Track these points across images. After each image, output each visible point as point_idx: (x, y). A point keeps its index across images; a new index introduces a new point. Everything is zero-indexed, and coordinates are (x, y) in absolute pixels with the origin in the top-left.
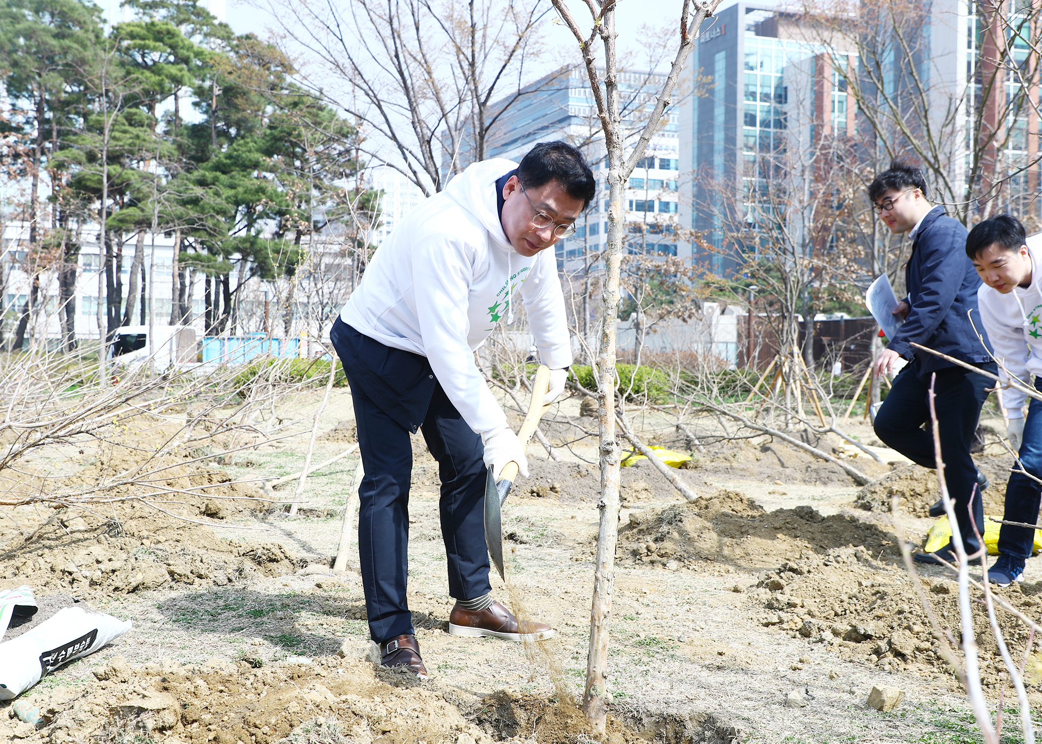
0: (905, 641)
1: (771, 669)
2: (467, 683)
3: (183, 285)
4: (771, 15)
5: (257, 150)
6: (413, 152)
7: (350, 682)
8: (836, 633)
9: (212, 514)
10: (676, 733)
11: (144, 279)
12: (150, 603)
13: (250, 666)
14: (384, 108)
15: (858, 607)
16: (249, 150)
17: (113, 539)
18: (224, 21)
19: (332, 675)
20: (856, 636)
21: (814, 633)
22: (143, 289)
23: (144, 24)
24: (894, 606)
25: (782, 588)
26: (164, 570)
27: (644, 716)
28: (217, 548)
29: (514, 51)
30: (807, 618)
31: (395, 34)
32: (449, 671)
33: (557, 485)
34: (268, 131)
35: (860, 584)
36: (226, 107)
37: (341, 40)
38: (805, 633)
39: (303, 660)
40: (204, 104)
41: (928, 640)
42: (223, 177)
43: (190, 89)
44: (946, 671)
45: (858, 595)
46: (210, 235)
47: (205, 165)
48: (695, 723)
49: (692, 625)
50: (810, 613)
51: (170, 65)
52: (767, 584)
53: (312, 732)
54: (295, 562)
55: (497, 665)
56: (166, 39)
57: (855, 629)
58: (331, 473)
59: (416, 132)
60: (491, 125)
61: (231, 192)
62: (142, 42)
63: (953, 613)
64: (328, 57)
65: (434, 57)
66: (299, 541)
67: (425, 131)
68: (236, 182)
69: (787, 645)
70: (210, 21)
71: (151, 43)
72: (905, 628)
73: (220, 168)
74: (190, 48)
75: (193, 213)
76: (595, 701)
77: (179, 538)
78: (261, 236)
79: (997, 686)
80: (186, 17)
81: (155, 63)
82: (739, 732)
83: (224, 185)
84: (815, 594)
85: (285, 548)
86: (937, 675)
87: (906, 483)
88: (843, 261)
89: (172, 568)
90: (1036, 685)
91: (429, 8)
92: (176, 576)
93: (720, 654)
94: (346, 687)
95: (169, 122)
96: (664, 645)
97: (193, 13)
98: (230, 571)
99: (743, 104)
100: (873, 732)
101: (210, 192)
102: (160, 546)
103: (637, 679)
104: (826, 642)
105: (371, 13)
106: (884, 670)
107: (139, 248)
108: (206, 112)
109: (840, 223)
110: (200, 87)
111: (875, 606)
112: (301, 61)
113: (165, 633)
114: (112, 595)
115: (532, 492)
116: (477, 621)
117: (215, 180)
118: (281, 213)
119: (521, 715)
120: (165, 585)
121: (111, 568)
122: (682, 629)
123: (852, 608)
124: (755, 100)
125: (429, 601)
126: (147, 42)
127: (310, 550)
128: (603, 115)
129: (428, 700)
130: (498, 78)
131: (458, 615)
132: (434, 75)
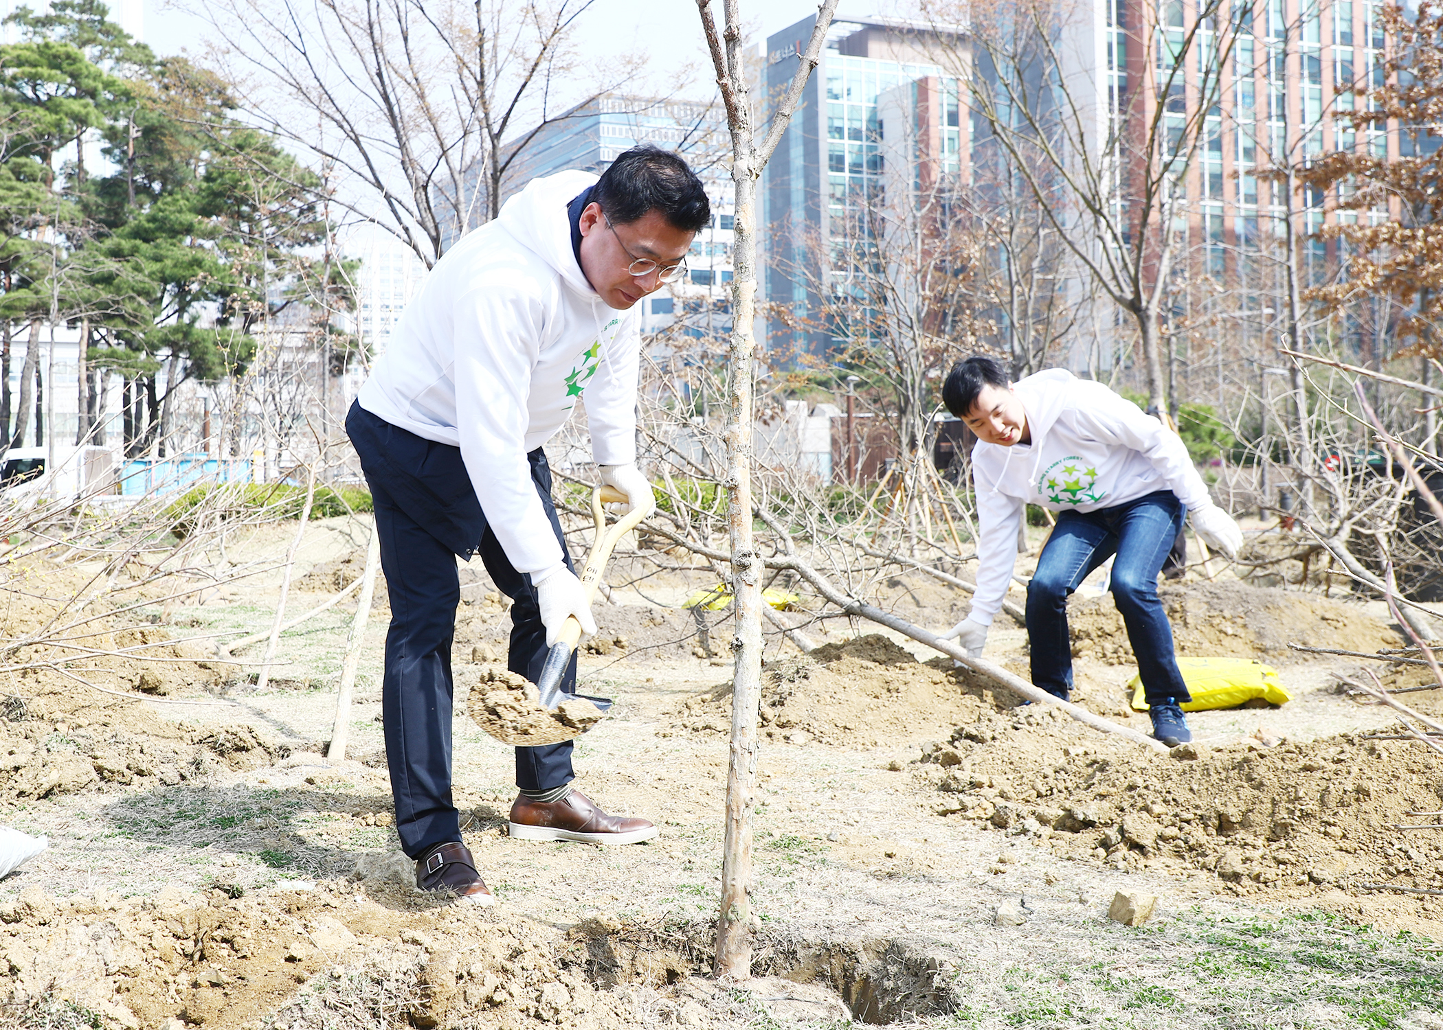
0: (1143, 828)
1: (962, 873)
2: (539, 910)
3: (92, 389)
4: (859, 28)
5: (190, 210)
6: (404, 202)
7: (374, 914)
8: (1043, 821)
9: (151, 690)
10: (845, 970)
11: (39, 385)
12: (70, 813)
13: (226, 895)
14: (363, 145)
15: (1069, 784)
16: (179, 209)
17: (14, 724)
18: (142, 41)
19: (347, 905)
20: (1073, 824)
21: (1011, 822)
22: (39, 398)
23: (35, 47)
24: (1123, 779)
25: (960, 763)
26: (88, 766)
27: (798, 948)
28: (161, 734)
29: (536, 65)
30: (1001, 802)
31: (376, 48)
32: (511, 894)
33: (623, 638)
34: (204, 185)
35: (1067, 753)
36: (146, 153)
37: (304, 54)
38: (999, 822)
39: (299, 885)
40: (117, 151)
41: (1174, 825)
42: (144, 247)
43: (99, 132)
44: (1204, 867)
45: (1068, 767)
46: (130, 324)
47: (119, 230)
48: (872, 955)
49: (842, 818)
50: (1002, 795)
51: (71, 100)
52: (937, 759)
53: (327, 989)
54: (271, 750)
55: (578, 883)
56: (64, 65)
57: (1070, 814)
58: (308, 632)
59: (408, 176)
60: (507, 163)
61: (156, 266)
62: (33, 70)
63: (1206, 785)
64: (287, 78)
65: (428, 76)
66: (275, 722)
67: (419, 174)
68: (163, 252)
69: (977, 840)
70: (123, 40)
71: (44, 71)
72: (1141, 809)
73: (142, 234)
74: (97, 77)
75: (105, 295)
76: (735, 928)
77: (107, 720)
78: (197, 325)
79: (1279, 883)
80: (92, 36)
81: (50, 97)
82: (941, 965)
83: (146, 257)
84: (1006, 768)
85: (258, 732)
86: (1193, 872)
87: (1091, 620)
88: (971, 339)
89: (99, 762)
90: (1332, 879)
91: (422, 9)
92: (106, 774)
93: (890, 856)
94: (368, 922)
95: (70, 177)
96: (808, 846)
97: (100, 31)
98: (183, 764)
99: (827, 143)
100: (1125, 955)
101: (128, 266)
102: (81, 732)
103: (780, 895)
104: (1031, 834)
105: (343, 20)
106: (1117, 868)
107: (31, 345)
108: (120, 162)
109: (964, 290)
110: (112, 128)
111: (1095, 781)
112: (250, 83)
113: (95, 854)
114: (15, 802)
115: (590, 648)
116: (550, 817)
117: (134, 251)
118: (223, 293)
119: (622, 954)
120: (91, 786)
121: (13, 765)
122: (830, 824)
123: (1061, 786)
124: (842, 137)
125: (470, 798)
126: (39, 69)
127: (291, 734)
128: (724, 81)
129: (489, 936)
130: (516, 100)
131: (522, 811)
132: (429, 99)
